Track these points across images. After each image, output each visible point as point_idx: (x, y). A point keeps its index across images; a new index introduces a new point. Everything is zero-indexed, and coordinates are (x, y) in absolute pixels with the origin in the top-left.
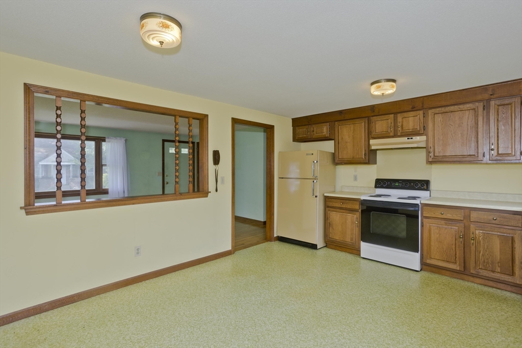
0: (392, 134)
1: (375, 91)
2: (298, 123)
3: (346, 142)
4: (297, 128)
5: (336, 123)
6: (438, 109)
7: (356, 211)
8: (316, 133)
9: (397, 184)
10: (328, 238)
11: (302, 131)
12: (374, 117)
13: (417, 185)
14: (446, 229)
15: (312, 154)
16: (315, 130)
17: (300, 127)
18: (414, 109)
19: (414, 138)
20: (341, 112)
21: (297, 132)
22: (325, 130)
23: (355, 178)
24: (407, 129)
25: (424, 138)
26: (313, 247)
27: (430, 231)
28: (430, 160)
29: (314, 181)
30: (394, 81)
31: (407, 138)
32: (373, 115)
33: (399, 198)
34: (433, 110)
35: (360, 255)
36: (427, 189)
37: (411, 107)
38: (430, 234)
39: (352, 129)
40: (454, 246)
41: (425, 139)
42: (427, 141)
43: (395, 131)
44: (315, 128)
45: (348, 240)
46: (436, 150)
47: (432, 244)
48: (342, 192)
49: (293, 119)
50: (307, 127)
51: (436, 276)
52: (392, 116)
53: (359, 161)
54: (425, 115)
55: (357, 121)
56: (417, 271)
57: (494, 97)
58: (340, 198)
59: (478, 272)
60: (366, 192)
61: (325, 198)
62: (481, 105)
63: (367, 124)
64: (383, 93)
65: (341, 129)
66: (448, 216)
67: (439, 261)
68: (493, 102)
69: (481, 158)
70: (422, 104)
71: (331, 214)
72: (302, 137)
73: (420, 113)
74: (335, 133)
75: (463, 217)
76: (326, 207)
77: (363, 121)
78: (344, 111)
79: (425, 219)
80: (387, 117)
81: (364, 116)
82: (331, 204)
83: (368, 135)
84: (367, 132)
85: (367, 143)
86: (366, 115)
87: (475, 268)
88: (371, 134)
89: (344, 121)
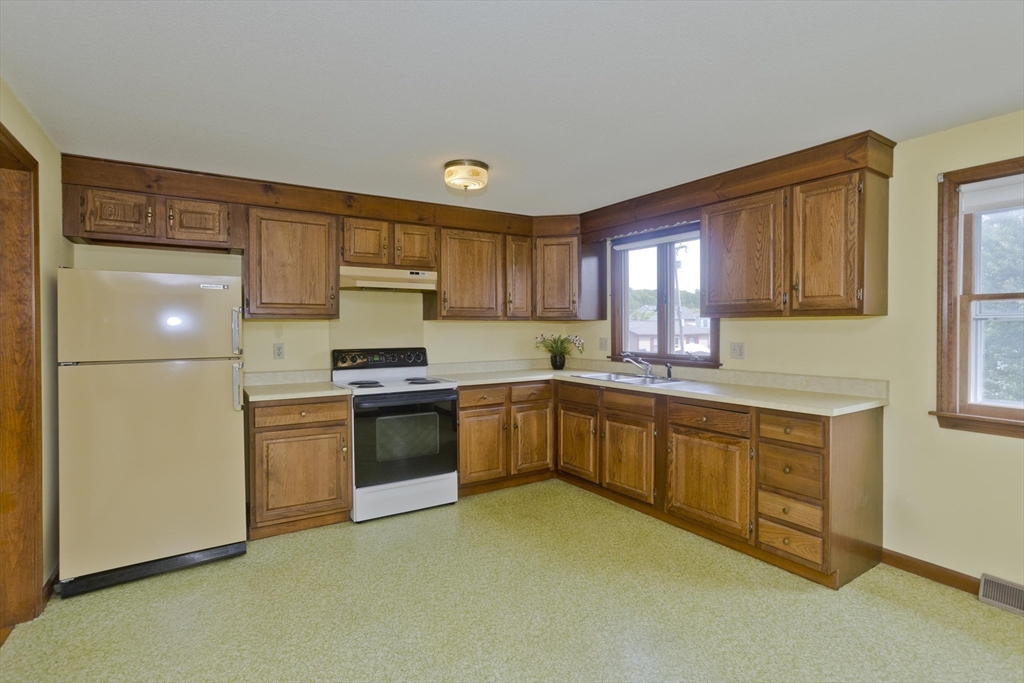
0: (385, 261)
2: (87, 175)
3: (284, 265)
5: (254, 213)
6: (455, 231)
7: (343, 424)
8: (183, 226)
9: (376, 359)
10: (264, 513)
11: (113, 207)
12: (351, 219)
13: (409, 357)
14: (488, 421)
16: (177, 216)
18: (421, 222)
19: (420, 272)
20: (268, 187)
21: (90, 206)
22: (214, 221)
23: (279, 352)
24: (411, 254)
25: (432, 275)
27: (469, 430)
28: (444, 313)
30: (484, 166)
31: (409, 272)
32: (348, 212)
34: (448, 231)
35: (352, 520)
36: (424, 363)
37: (417, 216)
39: (299, 233)
40: (496, 444)
41: (436, 278)
42: (439, 282)
43: (392, 256)
44: (177, 210)
45: (323, 495)
46: (452, 298)
47: (472, 449)
50: (142, 198)
51: (477, 499)
52: (385, 225)
53: (316, 312)
54: (438, 238)
55: (310, 218)
56: (453, 503)
57: (511, 231)
58: (296, 402)
59: (519, 470)
60: (308, 381)
61: (248, 408)
62: (500, 237)
63: (334, 231)
64: (466, 186)
65: (267, 229)
66: (490, 400)
67: (481, 474)
68: (509, 238)
69: (500, 313)
70: (434, 216)
71: (271, 446)
72: (118, 227)
73: (432, 230)
74: (248, 238)
75: (503, 397)
76: (252, 430)
77: (325, 220)
78: (277, 186)
79: (461, 413)
80: (376, 224)
81: (328, 209)
82: (270, 421)
83: (337, 255)
84: (334, 247)
85: (332, 271)
86: (333, 210)
87: (516, 465)
88: (343, 255)
89: (278, 212)
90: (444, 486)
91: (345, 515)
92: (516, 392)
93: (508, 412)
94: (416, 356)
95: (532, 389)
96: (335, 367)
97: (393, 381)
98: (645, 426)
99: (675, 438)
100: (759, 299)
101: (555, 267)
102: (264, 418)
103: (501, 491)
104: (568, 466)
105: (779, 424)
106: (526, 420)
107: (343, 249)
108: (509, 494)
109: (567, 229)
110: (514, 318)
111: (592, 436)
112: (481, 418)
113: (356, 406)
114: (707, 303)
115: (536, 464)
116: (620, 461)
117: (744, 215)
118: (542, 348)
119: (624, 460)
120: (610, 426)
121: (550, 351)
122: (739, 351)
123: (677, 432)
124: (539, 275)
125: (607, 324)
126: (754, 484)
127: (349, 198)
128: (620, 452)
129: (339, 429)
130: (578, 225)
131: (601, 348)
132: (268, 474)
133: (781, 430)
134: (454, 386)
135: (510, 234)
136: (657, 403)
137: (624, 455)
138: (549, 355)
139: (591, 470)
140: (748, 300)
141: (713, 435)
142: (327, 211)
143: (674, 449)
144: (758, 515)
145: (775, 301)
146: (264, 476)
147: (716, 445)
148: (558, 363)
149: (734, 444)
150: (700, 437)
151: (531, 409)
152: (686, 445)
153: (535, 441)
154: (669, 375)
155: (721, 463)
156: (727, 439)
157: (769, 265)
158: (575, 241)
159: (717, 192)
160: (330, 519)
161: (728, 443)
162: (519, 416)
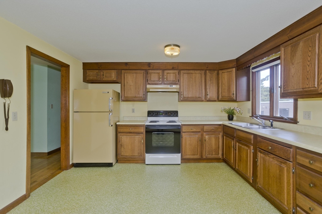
0: (161, 83)
1: (168, 51)
2: (87, 67)
3: (130, 86)
4: (88, 71)
5: (123, 71)
6: (185, 71)
7: (142, 133)
8: (106, 77)
9: (161, 114)
10: (120, 156)
11: (92, 74)
12: (150, 70)
13: (172, 114)
14: (193, 137)
15: (108, 92)
16: (105, 75)
17: (91, 71)
18: (173, 69)
19: (173, 86)
20: (126, 64)
21: (88, 74)
22: (113, 75)
23: (133, 111)
24: (169, 80)
25: (178, 86)
26: (110, 165)
27: (186, 140)
28: (182, 99)
29: (110, 114)
31: (169, 86)
32: (149, 68)
33: (167, 122)
34: (183, 71)
35: (145, 163)
36: (177, 116)
37: (171, 67)
38: (186, 142)
39: (135, 76)
40: (197, 146)
42: (180, 88)
43: (163, 81)
44: (105, 73)
45: (136, 154)
46: (184, 94)
47: (187, 147)
48: (123, 121)
49: (83, 63)
50: (97, 71)
51: (188, 164)
52: (160, 71)
53: (140, 99)
54: (179, 73)
55: (138, 71)
56: (179, 164)
57: (208, 69)
58: (129, 125)
59: (207, 157)
60: (141, 120)
61: (117, 126)
62: (203, 72)
63: (145, 75)
64: (172, 54)
65: (126, 76)
66: (194, 130)
67: (190, 156)
68: (208, 71)
69: (203, 99)
70: (178, 67)
71: (122, 137)
72: (93, 79)
73: (177, 71)
74: (121, 79)
75: (201, 129)
76: (118, 133)
77: (142, 72)
78: (129, 63)
79: (183, 133)
80: (158, 71)
81: (143, 68)
82: (122, 131)
83: (146, 81)
84: (145, 79)
85: (144, 87)
86: (145, 68)
87: (205, 155)
88: (147, 81)
89: (129, 70)
90: (176, 158)
91: (143, 161)
92: (205, 128)
93: (202, 135)
94: (175, 114)
95: (212, 128)
96: (148, 116)
97: (163, 121)
98: (249, 147)
99: (259, 154)
100: (309, 88)
101: (226, 81)
102: (120, 129)
103: (199, 163)
104: (226, 159)
105: (307, 157)
106: (210, 139)
107: (148, 80)
108: (202, 165)
109: (231, 65)
110: (209, 101)
111: (233, 148)
112: (191, 136)
113: (146, 128)
114: (283, 92)
115: (214, 156)
116: (241, 161)
117: (301, 44)
118: (224, 112)
119: (242, 160)
120: (238, 146)
121: (227, 113)
122: (308, 115)
123: (261, 152)
124: (220, 84)
125: (250, 103)
126: (295, 188)
127: (149, 64)
128: (241, 157)
129: (141, 134)
130: (235, 63)
131: (248, 113)
132: (121, 145)
133: (308, 161)
134: (180, 124)
135: (208, 70)
136: (254, 138)
137: (242, 158)
138: (227, 115)
139: (232, 162)
140: (303, 89)
141: (275, 156)
142: (143, 69)
143: (259, 160)
144: (297, 206)
145: (318, 88)
146: (120, 146)
147: (276, 162)
148: (231, 118)
149: (284, 163)
150: (269, 157)
151: (212, 135)
152: (264, 159)
153: (214, 147)
154: (272, 125)
155: (278, 171)
156: (281, 160)
157: (315, 68)
158: (234, 69)
159: (288, 35)
160: (140, 161)
161: (281, 162)
162: (207, 137)
